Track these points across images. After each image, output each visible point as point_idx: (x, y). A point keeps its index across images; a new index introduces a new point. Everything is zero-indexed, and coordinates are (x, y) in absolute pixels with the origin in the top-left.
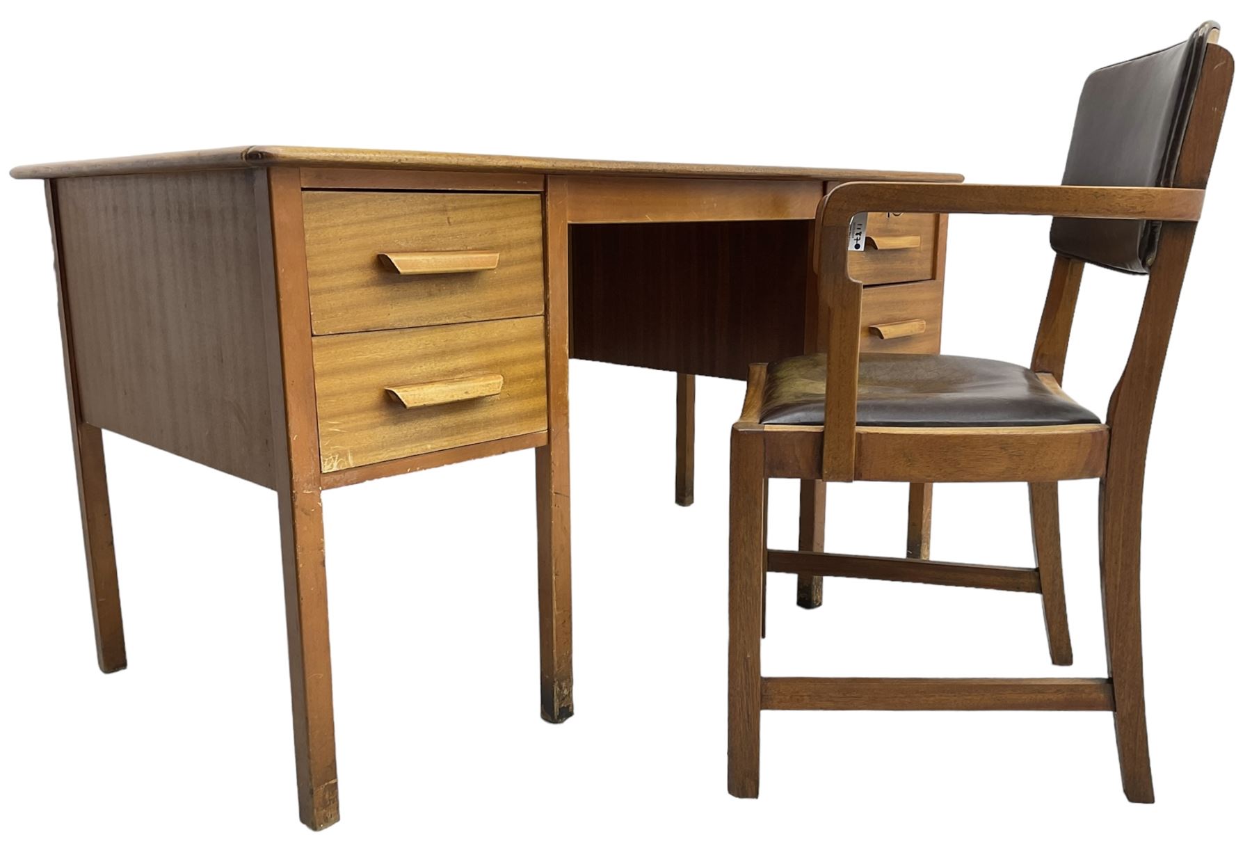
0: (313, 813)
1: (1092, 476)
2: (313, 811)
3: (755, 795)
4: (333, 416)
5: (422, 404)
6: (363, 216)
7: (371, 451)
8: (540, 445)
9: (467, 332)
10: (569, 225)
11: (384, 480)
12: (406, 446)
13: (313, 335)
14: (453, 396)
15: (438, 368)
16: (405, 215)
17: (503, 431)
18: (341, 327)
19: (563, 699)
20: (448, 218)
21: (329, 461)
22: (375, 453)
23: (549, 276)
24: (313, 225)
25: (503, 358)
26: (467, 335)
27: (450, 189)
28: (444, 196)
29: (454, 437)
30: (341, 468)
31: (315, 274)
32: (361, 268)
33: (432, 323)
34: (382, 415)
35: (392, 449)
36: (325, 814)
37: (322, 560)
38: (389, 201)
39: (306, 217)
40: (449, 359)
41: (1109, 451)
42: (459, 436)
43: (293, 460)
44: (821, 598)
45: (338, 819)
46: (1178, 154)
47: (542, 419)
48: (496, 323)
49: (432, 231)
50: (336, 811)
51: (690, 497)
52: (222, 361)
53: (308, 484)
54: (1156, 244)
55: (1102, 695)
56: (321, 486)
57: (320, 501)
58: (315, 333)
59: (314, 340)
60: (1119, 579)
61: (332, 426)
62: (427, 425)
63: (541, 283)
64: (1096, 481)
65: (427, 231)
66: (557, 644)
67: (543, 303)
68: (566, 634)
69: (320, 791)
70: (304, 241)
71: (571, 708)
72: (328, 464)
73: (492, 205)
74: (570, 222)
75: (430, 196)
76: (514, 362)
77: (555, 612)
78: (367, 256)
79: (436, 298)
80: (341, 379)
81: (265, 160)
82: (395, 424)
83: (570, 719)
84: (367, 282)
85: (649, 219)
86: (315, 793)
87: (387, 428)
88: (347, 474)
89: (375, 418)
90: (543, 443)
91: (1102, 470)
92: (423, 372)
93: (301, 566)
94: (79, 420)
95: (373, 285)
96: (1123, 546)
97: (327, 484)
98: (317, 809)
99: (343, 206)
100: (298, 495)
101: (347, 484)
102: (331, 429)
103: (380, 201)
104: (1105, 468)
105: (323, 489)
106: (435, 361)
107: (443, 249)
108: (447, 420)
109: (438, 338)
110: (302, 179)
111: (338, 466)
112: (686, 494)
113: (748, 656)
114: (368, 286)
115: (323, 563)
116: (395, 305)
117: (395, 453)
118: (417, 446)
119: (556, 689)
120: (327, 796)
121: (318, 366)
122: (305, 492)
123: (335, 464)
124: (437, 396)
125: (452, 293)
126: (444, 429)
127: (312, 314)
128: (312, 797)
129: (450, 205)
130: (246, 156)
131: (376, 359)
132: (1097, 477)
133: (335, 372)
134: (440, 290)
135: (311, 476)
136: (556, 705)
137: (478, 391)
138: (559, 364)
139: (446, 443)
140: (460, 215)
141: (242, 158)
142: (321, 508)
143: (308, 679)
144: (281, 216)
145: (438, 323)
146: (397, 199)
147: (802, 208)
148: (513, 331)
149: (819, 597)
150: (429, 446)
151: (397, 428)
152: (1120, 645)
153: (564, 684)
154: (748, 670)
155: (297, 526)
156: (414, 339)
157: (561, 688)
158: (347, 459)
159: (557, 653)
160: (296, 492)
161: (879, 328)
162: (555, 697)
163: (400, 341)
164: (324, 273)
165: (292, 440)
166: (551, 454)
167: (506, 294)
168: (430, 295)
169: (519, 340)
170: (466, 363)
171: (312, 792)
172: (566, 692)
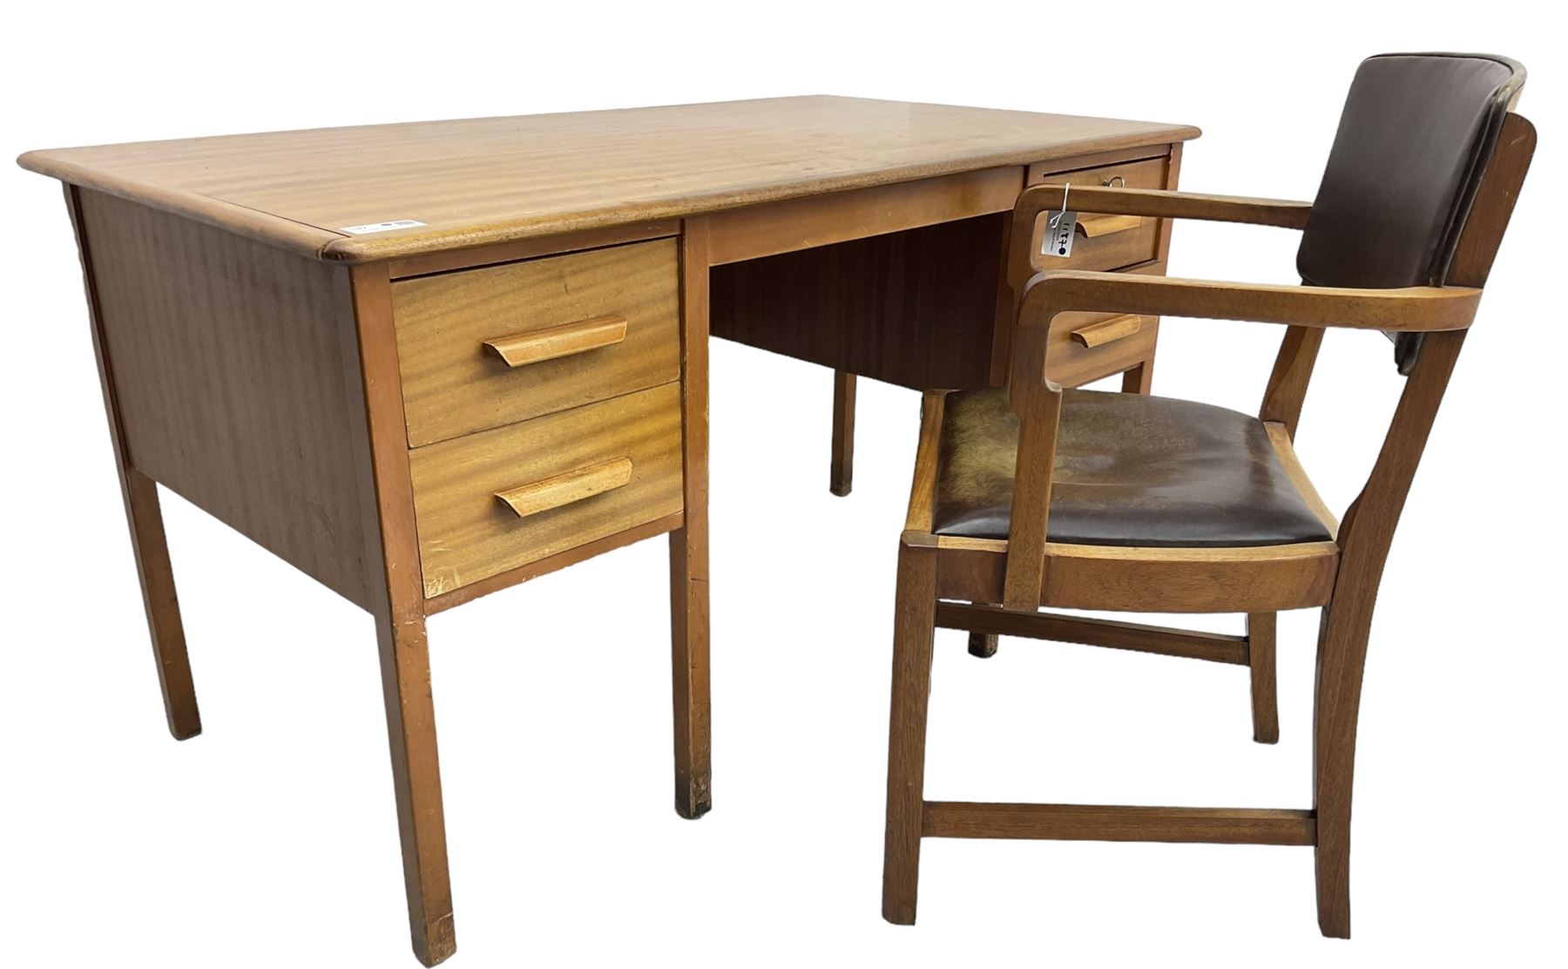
0: (428, 949)
1: (1314, 605)
2: (428, 946)
3: (912, 922)
4: (436, 535)
5: (538, 511)
6: (464, 301)
7: (480, 567)
8: (674, 528)
9: (590, 414)
10: (711, 268)
11: (495, 594)
12: (520, 555)
13: (409, 448)
14: (574, 496)
15: (555, 461)
16: (514, 290)
17: (631, 520)
18: (442, 434)
19: (700, 795)
20: (566, 286)
21: (434, 585)
22: (485, 568)
23: (687, 335)
24: (406, 320)
25: (632, 438)
26: (591, 418)
27: (567, 251)
28: (560, 260)
29: (575, 536)
30: (447, 591)
31: (409, 378)
32: (463, 362)
33: (548, 412)
34: (493, 524)
35: (504, 560)
36: (440, 949)
37: (428, 692)
38: (494, 277)
39: (397, 313)
40: (569, 449)
41: (1337, 577)
42: (581, 534)
43: (392, 591)
44: (996, 645)
45: (453, 949)
46: (1455, 246)
47: (677, 499)
48: (623, 398)
49: (546, 303)
50: (452, 944)
51: (848, 485)
52: (301, 457)
53: (410, 615)
54: (1417, 352)
55: (1304, 830)
56: (424, 613)
57: (425, 630)
58: (412, 446)
59: (411, 453)
60: (1334, 714)
61: (435, 546)
62: (542, 528)
63: (677, 343)
64: (1319, 610)
65: (540, 306)
66: (693, 740)
67: (679, 366)
68: (704, 728)
69: (434, 927)
70: (396, 341)
71: (708, 802)
72: (432, 588)
73: (618, 261)
74: (712, 265)
75: (544, 262)
76: (645, 439)
77: (692, 707)
78: (470, 347)
79: (552, 383)
80: (443, 492)
81: (347, 261)
82: (508, 532)
83: (707, 815)
84: (471, 377)
85: (808, 244)
86: (429, 929)
87: (499, 537)
88: (454, 595)
89: (484, 529)
90: (679, 525)
91: (1326, 599)
92: (538, 468)
93: (405, 702)
94: (127, 462)
95: (477, 379)
96: (1342, 679)
97: (431, 609)
98: (432, 945)
99: (440, 293)
100: (399, 629)
101: (453, 605)
102: (434, 550)
103: (484, 279)
104: (1330, 596)
105: (427, 616)
106: (552, 454)
107: (560, 323)
108: (568, 519)
109: (556, 427)
110: (390, 269)
111: (443, 589)
112: (843, 482)
113: (910, 784)
114: (472, 382)
115: (430, 696)
116: (504, 399)
117: (507, 565)
118: (533, 553)
119: (693, 786)
120: (442, 930)
121: (417, 481)
122: (407, 623)
123: (440, 587)
124: (555, 499)
125: (571, 374)
126: (564, 528)
127: (408, 424)
128: (426, 933)
129: (567, 270)
130: (323, 254)
131: (483, 462)
132: (1320, 605)
133: (435, 486)
134: (557, 373)
135: (413, 604)
136: (692, 802)
137: (602, 485)
138: (697, 435)
139: (567, 544)
140: (580, 280)
141: (318, 256)
142: (426, 637)
143: (418, 817)
144: (367, 317)
145: (554, 410)
146: (504, 273)
147: (997, 199)
148: (642, 405)
149: (993, 644)
150: (547, 551)
151: (509, 536)
152: (1329, 781)
153: (701, 780)
154: (909, 798)
155: (400, 661)
156: (527, 433)
157: (698, 784)
158: (454, 580)
159: (693, 749)
160: (397, 625)
161: (1083, 335)
162: (691, 794)
163: (512, 437)
164: (420, 376)
165: (390, 570)
166: (688, 537)
167: (635, 363)
168: (546, 379)
169: (651, 414)
170: (588, 450)
171: (426, 928)
172: (703, 788)
